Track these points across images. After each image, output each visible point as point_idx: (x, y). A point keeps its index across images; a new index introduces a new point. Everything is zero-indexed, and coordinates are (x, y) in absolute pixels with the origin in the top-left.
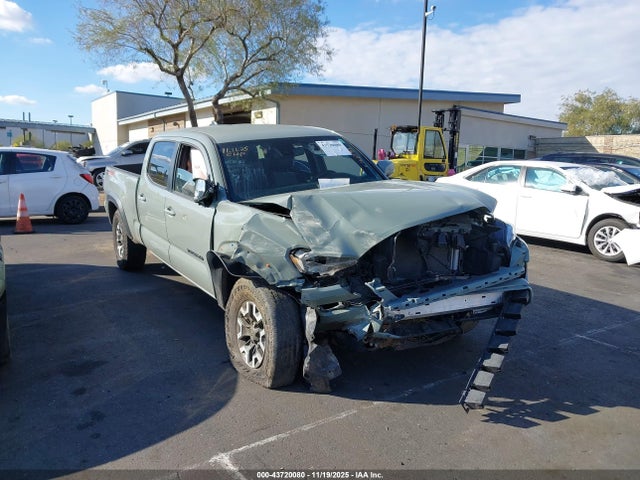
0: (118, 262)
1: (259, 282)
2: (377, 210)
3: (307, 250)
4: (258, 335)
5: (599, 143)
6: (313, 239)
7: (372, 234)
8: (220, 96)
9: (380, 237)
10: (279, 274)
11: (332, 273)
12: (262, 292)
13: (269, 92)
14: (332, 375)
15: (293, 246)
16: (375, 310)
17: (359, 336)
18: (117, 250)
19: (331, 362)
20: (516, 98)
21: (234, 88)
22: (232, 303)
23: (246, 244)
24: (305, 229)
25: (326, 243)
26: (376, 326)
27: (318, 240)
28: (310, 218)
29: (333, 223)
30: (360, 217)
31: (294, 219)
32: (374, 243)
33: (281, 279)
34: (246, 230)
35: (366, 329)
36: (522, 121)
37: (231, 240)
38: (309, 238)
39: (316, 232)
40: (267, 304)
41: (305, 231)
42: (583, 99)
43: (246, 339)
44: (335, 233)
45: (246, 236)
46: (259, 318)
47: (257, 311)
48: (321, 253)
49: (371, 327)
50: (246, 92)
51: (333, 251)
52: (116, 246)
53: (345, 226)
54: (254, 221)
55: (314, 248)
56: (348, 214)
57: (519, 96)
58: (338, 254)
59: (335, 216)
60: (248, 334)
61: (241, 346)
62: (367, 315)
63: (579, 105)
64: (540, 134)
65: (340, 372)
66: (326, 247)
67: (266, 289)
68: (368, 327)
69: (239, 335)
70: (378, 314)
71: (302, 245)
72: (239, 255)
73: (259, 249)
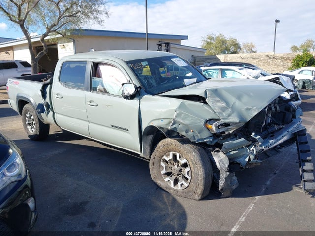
0: (29, 136)
1: (183, 140)
2: (251, 94)
3: (218, 120)
4: (180, 170)
5: (222, 58)
6: (222, 113)
7: (255, 108)
9: (259, 109)
10: (199, 135)
11: (231, 132)
12: (187, 147)
13: (69, 34)
14: (234, 187)
15: (208, 118)
16: (252, 149)
17: (243, 164)
19: (234, 180)
20: (186, 38)
21: (53, 32)
23: (178, 120)
24: (216, 108)
25: (229, 115)
26: (252, 157)
27: (224, 114)
28: (219, 102)
29: (231, 103)
30: (245, 99)
31: (209, 103)
32: (256, 113)
33: (200, 138)
34: (178, 112)
35: (247, 160)
36: (189, 48)
37: (162, 118)
38: (219, 113)
39: (224, 109)
40: (194, 153)
41: (217, 110)
42: (211, 38)
43: (169, 174)
44: (233, 109)
45: (178, 115)
46: (183, 161)
47: (180, 157)
48: (227, 121)
49: (249, 158)
51: (234, 119)
53: (238, 104)
54: (181, 106)
55: (223, 119)
56: (239, 98)
57: (187, 36)
58: (237, 121)
59: (232, 100)
60: (170, 171)
61: (165, 177)
62: (247, 152)
63: (209, 41)
64: (196, 54)
65: (237, 185)
66: (230, 117)
67: (189, 144)
68: (248, 158)
69: (163, 172)
70: (253, 151)
71: (215, 117)
72: (174, 126)
73: (187, 122)
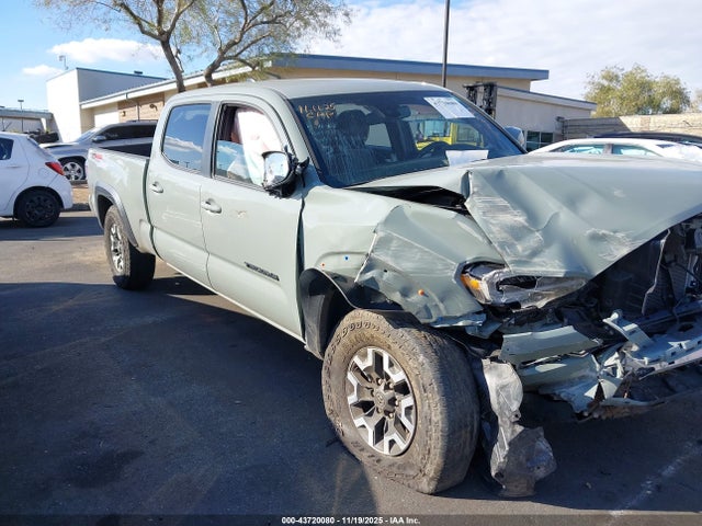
1: (399, 317)
2: (617, 193)
3: (501, 265)
4: (392, 401)
6: (511, 246)
7: (619, 235)
8: (214, 68)
9: (635, 239)
10: (441, 306)
11: (541, 304)
12: (408, 336)
13: (270, 64)
14: (541, 473)
15: (469, 259)
16: (611, 361)
17: (578, 405)
18: (111, 262)
19: (541, 451)
21: (230, 58)
22: (336, 349)
23: (381, 257)
24: (494, 229)
25: (535, 253)
26: (609, 388)
27: (519, 248)
28: (504, 209)
29: (545, 217)
30: (592, 206)
31: (475, 214)
32: (625, 251)
33: (444, 314)
34: (381, 234)
35: (591, 393)
36: (549, 100)
37: (344, 250)
38: (502, 245)
39: (517, 233)
40: (421, 358)
41: (497, 234)
43: (366, 407)
44: (550, 235)
45: (382, 243)
46: (397, 377)
47: (391, 365)
48: (527, 270)
49: (600, 390)
50: (244, 63)
51: (549, 265)
52: (110, 256)
53: (565, 219)
54: (392, 219)
55: (512, 262)
56: (572, 202)
57: (547, 72)
58: (560, 272)
59: (549, 205)
60: (369, 398)
61: (356, 416)
62: (593, 370)
63: (606, 83)
64: (569, 116)
65: (553, 467)
66: (536, 260)
67: (414, 331)
68: (595, 388)
69: (352, 399)
70: (614, 369)
71: (489, 255)
72: (369, 275)
73: (406, 266)
